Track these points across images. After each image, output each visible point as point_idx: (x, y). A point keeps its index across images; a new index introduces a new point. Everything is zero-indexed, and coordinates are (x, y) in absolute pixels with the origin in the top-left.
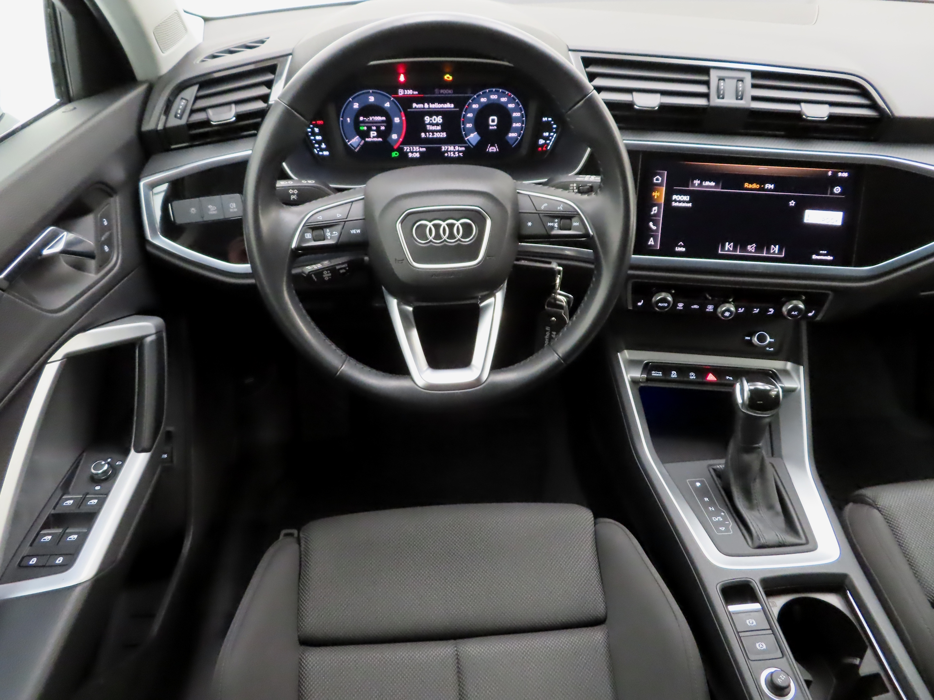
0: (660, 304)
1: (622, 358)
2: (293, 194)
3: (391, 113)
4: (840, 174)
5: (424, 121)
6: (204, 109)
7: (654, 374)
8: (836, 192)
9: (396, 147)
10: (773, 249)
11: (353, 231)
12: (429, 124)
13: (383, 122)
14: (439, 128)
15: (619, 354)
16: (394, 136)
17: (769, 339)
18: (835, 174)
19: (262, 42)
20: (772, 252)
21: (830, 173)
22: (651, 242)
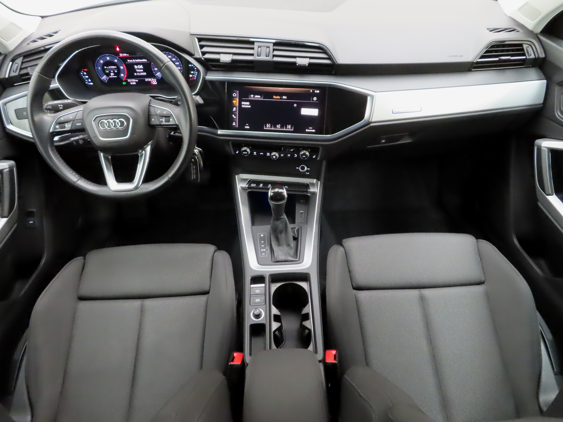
0: (244, 153)
1: (238, 178)
2: (61, 107)
3: (118, 65)
4: (316, 91)
5: (134, 68)
6: (26, 68)
7: (252, 185)
8: (315, 100)
9: (124, 80)
10: (288, 127)
11: (78, 124)
12: (137, 69)
13: (115, 68)
14: (142, 71)
15: (236, 176)
16: (122, 75)
17: (306, 168)
18: (313, 91)
19: (56, 33)
20: (288, 128)
21: (311, 91)
22: (234, 124)
